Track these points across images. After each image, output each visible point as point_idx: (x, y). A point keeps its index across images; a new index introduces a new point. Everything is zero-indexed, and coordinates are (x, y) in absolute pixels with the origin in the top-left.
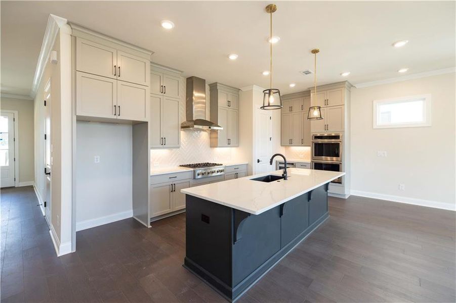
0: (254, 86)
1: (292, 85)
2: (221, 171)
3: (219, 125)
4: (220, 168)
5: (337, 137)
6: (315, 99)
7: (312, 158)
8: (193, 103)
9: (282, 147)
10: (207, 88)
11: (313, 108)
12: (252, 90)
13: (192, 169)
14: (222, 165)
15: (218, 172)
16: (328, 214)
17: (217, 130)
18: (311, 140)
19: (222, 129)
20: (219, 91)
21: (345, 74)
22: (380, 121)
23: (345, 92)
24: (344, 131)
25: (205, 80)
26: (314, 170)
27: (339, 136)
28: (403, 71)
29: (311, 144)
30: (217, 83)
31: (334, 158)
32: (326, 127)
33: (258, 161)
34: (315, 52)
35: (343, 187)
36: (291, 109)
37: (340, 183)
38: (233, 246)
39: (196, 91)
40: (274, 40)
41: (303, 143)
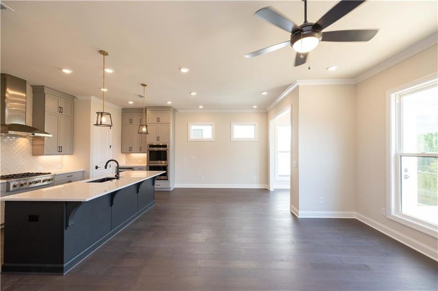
0: (92, 96)
1: (131, 103)
2: (49, 180)
3: (45, 131)
4: (48, 177)
5: (165, 146)
6: (150, 116)
7: (148, 163)
8: (6, 101)
9: (123, 154)
10: (29, 88)
11: (142, 125)
12: (90, 100)
13: (5, 181)
14: (50, 173)
15: (44, 181)
16: (154, 203)
17: (44, 137)
18: (147, 148)
19: (51, 136)
20: (46, 96)
21: (169, 103)
22: (192, 136)
23: (171, 114)
24: (169, 143)
25: (25, 81)
26: (149, 171)
27: (166, 146)
28: (201, 107)
29: (147, 151)
30: (44, 86)
31: (163, 162)
32: (158, 138)
33: (97, 168)
34: (144, 85)
35: (169, 182)
36: (131, 121)
37: (167, 180)
38: (65, 231)
39: (9, 88)
40: (109, 71)
41: (141, 151)
